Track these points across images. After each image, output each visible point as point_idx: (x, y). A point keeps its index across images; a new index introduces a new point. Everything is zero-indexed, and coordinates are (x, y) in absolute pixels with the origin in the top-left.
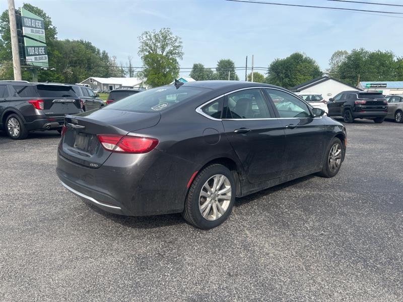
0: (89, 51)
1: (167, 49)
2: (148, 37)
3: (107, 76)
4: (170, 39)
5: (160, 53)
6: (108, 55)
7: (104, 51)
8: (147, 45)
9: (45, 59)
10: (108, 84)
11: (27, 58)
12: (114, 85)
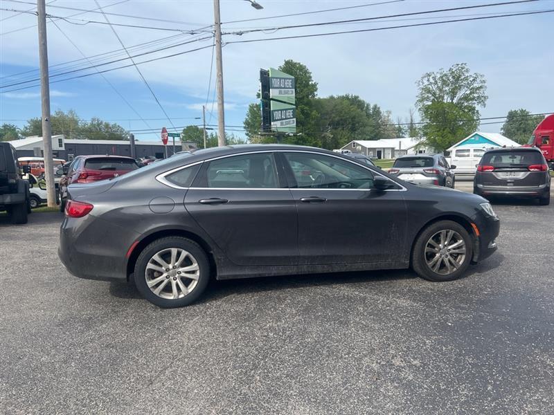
0: (354, 108)
1: (460, 94)
2: (432, 80)
3: (376, 137)
4: (466, 79)
5: (449, 101)
6: (381, 110)
7: (376, 106)
8: (429, 92)
9: (293, 123)
10: (375, 149)
11: (272, 123)
12: (384, 148)
